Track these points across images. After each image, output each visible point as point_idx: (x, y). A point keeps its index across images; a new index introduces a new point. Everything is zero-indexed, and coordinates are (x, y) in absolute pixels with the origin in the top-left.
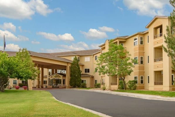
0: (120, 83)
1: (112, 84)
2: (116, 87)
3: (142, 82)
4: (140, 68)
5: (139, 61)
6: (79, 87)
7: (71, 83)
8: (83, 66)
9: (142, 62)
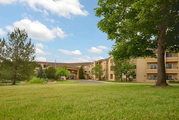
0: (99, 78)
1: (96, 78)
2: (98, 79)
3: (107, 77)
4: (106, 73)
5: (106, 70)
6: (82, 79)
7: (79, 77)
8: (84, 70)
9: (107, 70)
